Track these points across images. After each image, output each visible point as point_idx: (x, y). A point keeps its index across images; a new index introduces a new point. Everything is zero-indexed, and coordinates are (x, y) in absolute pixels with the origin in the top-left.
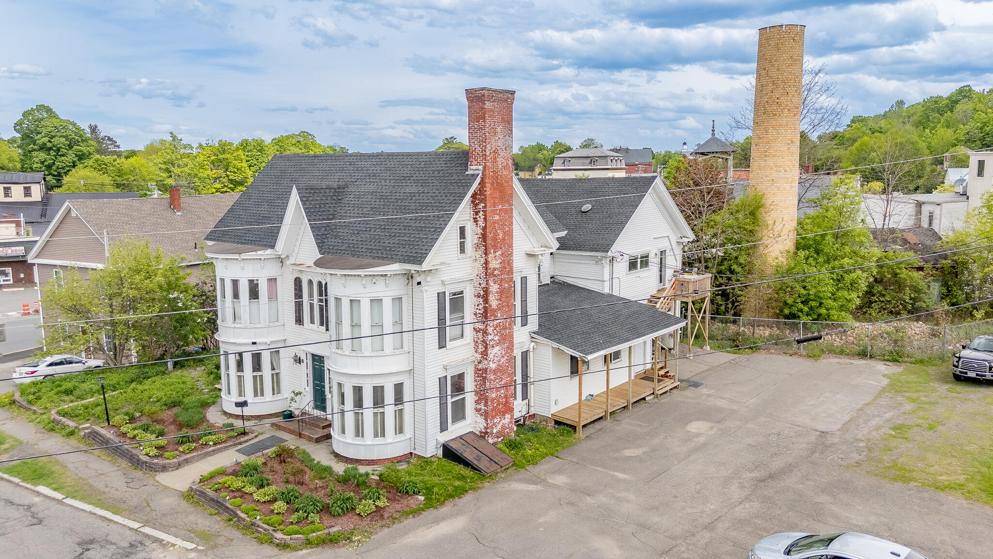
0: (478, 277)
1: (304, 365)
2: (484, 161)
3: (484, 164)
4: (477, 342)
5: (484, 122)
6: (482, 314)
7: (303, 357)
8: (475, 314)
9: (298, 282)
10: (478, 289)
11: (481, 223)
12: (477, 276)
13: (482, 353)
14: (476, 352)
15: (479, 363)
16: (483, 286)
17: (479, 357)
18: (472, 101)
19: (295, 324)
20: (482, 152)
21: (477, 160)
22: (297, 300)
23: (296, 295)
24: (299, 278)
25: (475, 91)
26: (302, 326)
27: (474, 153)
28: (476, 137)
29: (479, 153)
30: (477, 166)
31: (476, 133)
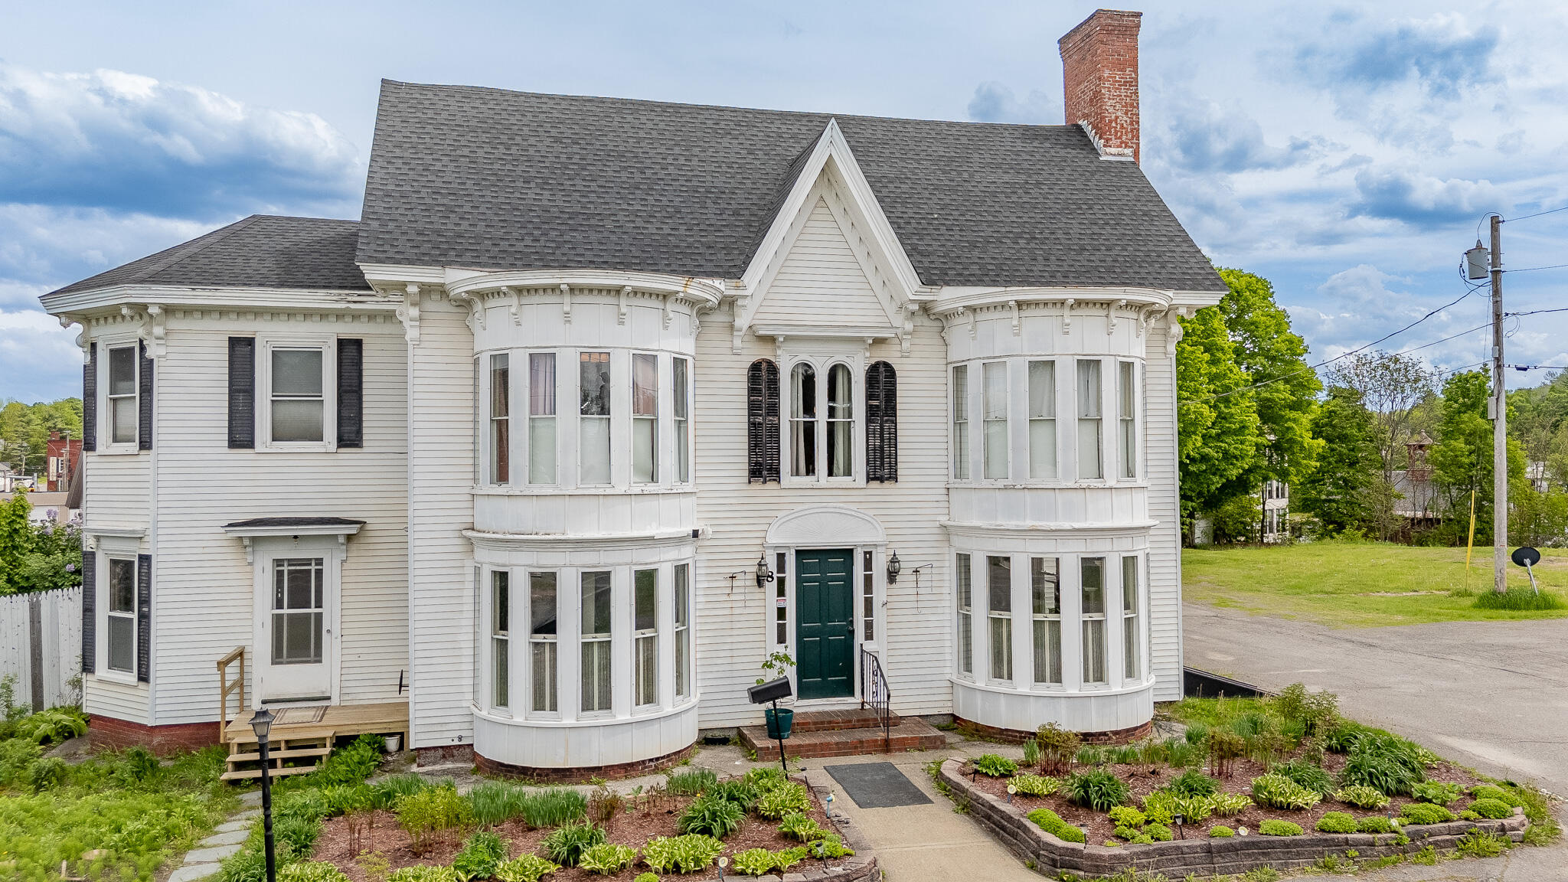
1: (770, 588)
2: (1135, 141)
3: (1134, 146)
5: (1134, 71)
7: (770, 565)
9: (763, 375)
18: (1109, 33)
19: (750, 482)
20: (1131, 123)
21: (1120, 138)
22: (760, 419)
23: (753, 408)
24: (770, 363)
25: (1122, 15)
26: (771, 485)
27: (1114, 124)
28: (1118, 96)
29: (1125, 125)
30: (1120, 149)
31: (1117, 89)
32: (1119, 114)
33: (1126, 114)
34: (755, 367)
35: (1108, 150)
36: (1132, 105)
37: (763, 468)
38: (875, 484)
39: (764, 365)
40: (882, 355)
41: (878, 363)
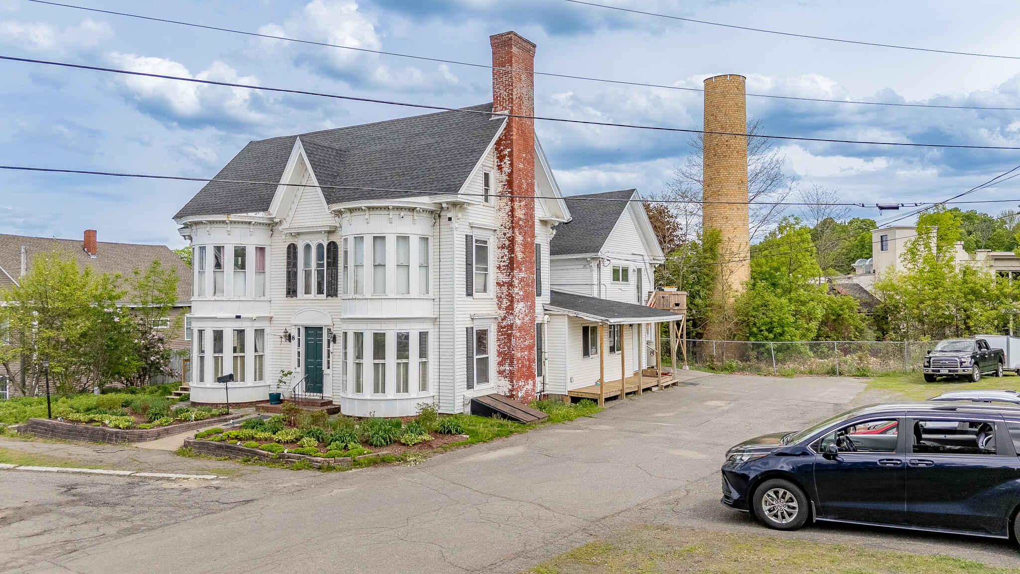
0: (502, 227)
1: (294, 342)
2: (510, 105)
3: (510, 108)
4: (501, 297)
5: (511, 65)
6: (507, 266)
7: (294, 333)
8: (499, 268)
9: (292, 250)
10: (502, 240)
11: (507, 169)
12: (502, 225)
13: (507, 308)
14: (499, 308)
15: (502, 320)
16: (508, 235)
17: (502, 313)
18: (497, 47)
19: (287, 297)
20: (508, 96)
21: (502, 105)
22: (290, 270)
23: (288, 264)
24: (294, 245)
25: (502, 35)
26: (294, 298)
27: (499, 99)
28: (501, 82)
29: (505, 97)
30: (502, 112)
31: (501, 78)
32: (502, 92)
33: (506, 90)
34: (289, 247)
35: (496, 113)
36: (509, 85)
37: (291, 291)
38: (329, 298)
39: (292, 246)
40: (333, 238)
41: (330, 242)
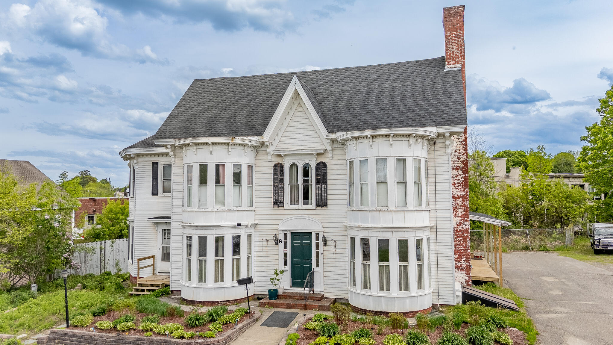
1: (281, 245)
2: (463, 60)
3: (462, 63)
4: (456, 207)
5: (462, 31)
6: (462, 183)
7: (281, 237)
8: (454, 184)
9: (278, 170)
10: (456, 163)
12: (456, 152)
13: (462, 216)
14: (455, 216)
15: (458, 225)
16: (462, 159)
17: (458, 220)
18: (449, 17)
19: (273, 207)
20: (461, 53)
21: (455, 60)
22: (277, 184)
23: (275, 180)
24: (281, 164)
25: (455, 8)
26: (281, 208)
27: (452, 55)
28: (454, 42)
29: (457, 54)
30: (455, 65)
31: (453, 39)
32: (454, 50)
33: (458, 49)
34: (276, 166)
35: (449, 66)
36: (461, 45)
37: (278, 202)
38: (319, 208)
39: (279, 165)
40: (322, 159)
41: (320, 163)
